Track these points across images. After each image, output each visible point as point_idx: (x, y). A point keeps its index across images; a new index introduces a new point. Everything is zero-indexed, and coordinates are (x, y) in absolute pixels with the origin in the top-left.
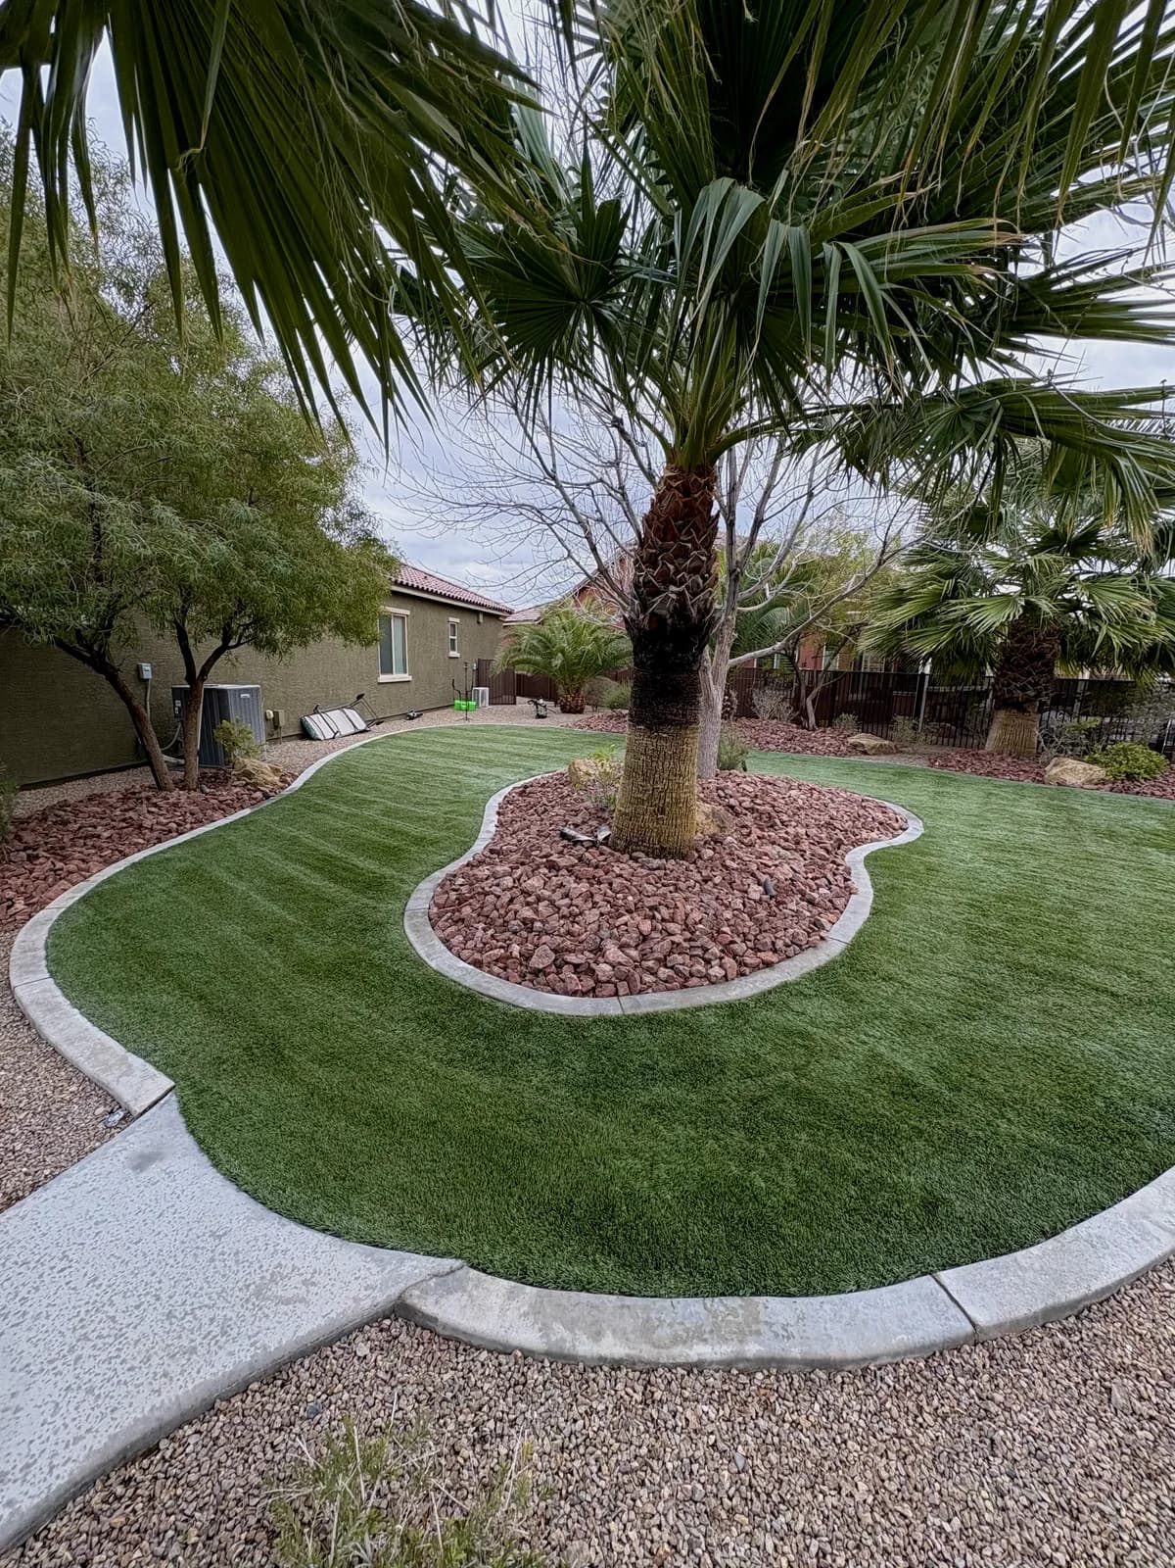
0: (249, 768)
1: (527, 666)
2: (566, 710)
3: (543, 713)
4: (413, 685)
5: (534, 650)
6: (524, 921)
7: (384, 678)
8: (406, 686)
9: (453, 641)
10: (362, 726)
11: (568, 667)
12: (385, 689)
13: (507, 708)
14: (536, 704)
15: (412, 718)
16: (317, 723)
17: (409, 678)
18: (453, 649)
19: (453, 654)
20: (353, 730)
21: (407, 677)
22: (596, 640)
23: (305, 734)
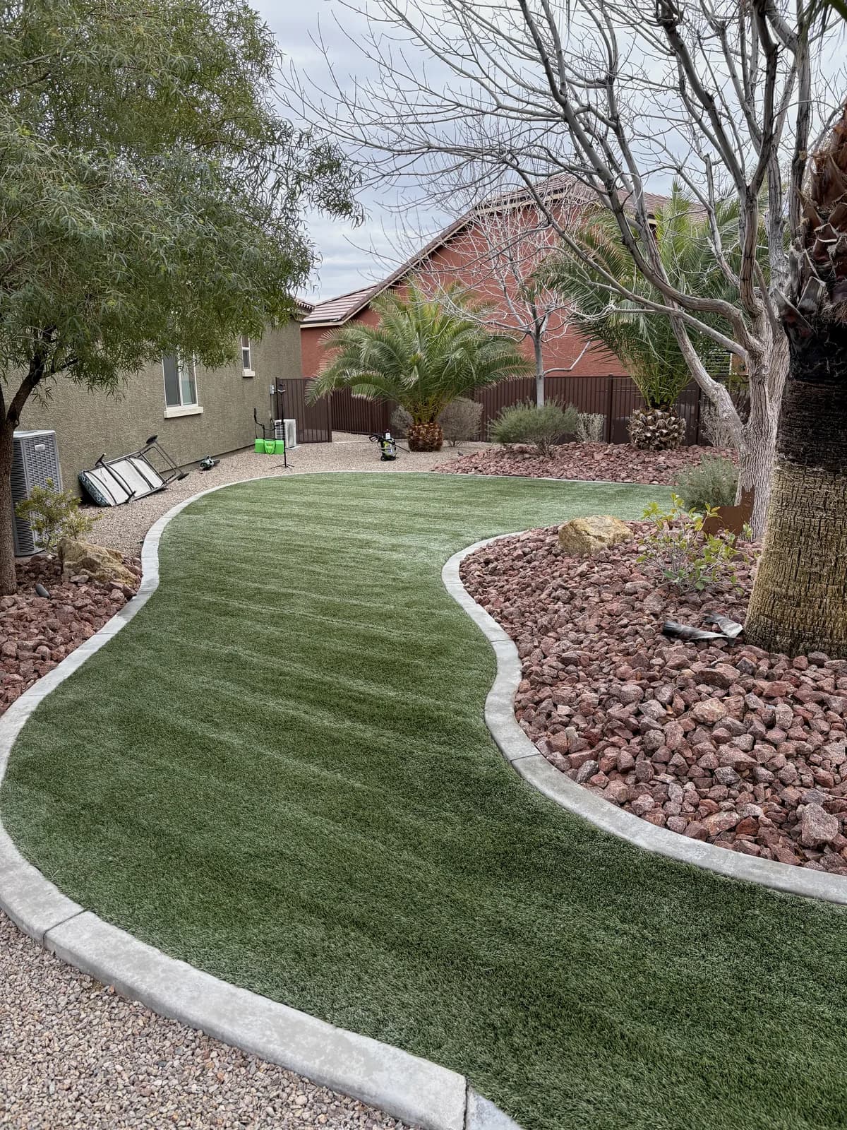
0: (90, 555)
1: (366, 387)
2: (416, 446)
3: (391, 453)
4: (205, 421)
5: (373, 364)
6: (738, 768)
7: (172, 411)
8: (197, 421)
9: (246, 353)
10: (157, 483)
11: (423, 387)
12: (172, 427)
13: (323, 447)
14: (382, 441)
15: (207, 468)
16: (100, 480)
17: (200, 410)
18: (247, 366)
19: (248, 372)
20: (147, 490)
21: (196, 409)
22: (464, 345)
23: (88, 498)
